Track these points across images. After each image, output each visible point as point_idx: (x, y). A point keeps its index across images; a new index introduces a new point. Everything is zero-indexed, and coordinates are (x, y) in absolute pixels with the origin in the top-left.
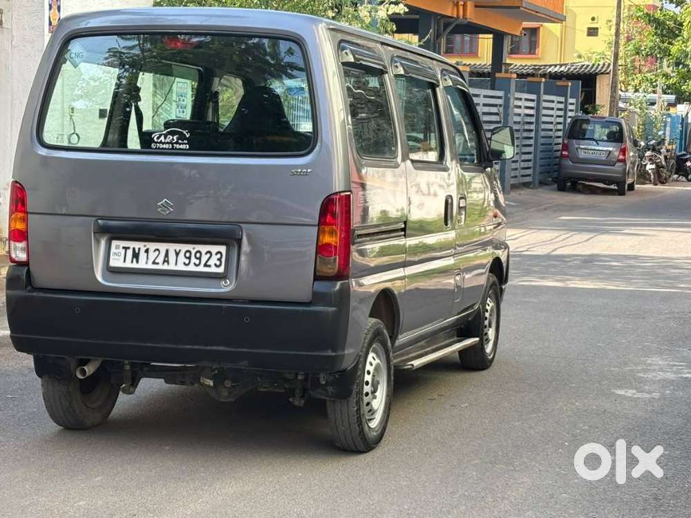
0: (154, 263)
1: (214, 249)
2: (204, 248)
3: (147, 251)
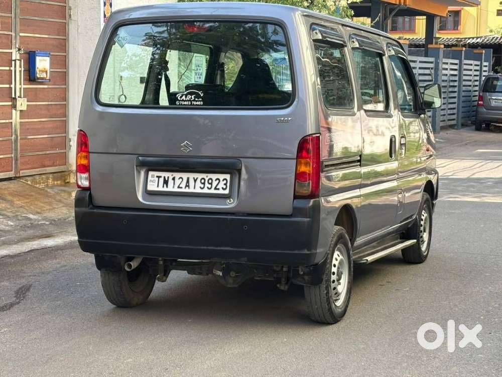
0: (179, 187)
1: (222, 177)
2: (214, 176)
3: (174, 179)
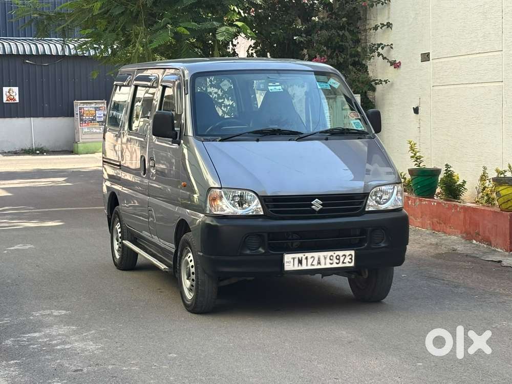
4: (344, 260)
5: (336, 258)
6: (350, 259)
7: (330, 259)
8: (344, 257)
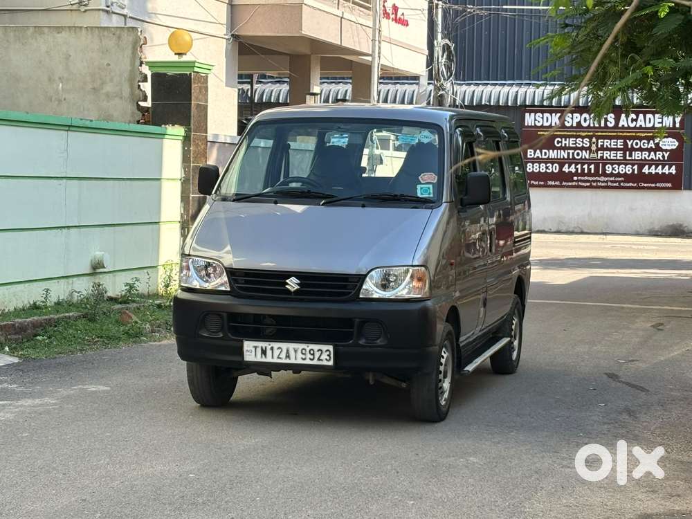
4: (320, 356)
5: (310, 353)
6: (328, 355)
7: (303, 354)
8: (320, 352)
